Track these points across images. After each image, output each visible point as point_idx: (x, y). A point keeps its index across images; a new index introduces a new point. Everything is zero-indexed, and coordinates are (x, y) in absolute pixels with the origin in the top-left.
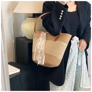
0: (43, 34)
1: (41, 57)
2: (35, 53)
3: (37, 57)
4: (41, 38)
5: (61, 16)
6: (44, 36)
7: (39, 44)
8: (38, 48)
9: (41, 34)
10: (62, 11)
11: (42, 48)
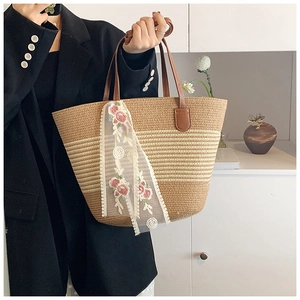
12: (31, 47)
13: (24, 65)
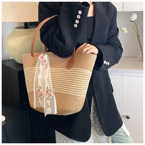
0: (42, 57)
1: (49, 101)
2: (35, 94)
3: (40, 101)
4: (41, 65)
5: (77, 22)
6: (45, 61)
7: (40, 77)
8: (40, 84)
9: (39, 58)
10: (80, 12)
11: (47, 85)
12: (79, 17)
13: (76, 26)
